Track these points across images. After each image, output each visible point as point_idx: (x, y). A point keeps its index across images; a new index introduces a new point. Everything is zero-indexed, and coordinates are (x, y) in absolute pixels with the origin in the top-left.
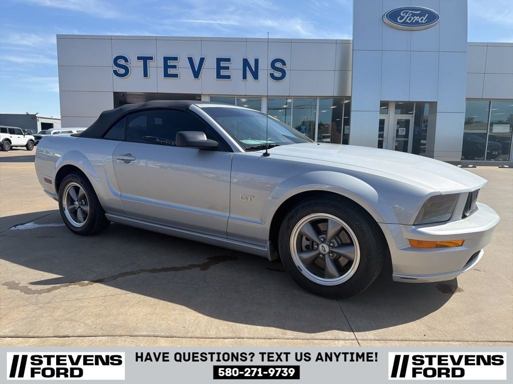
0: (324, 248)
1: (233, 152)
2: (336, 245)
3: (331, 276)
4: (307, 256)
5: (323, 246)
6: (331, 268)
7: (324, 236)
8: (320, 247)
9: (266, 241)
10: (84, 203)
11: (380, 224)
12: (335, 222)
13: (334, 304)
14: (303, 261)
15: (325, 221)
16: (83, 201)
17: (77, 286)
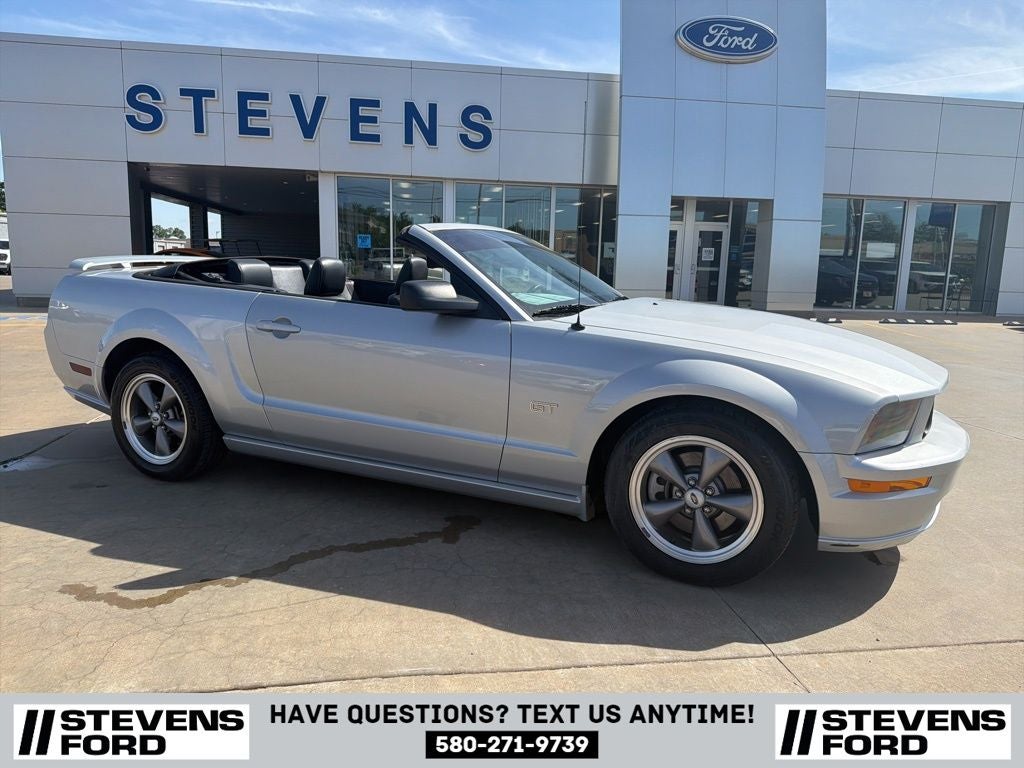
0: (695, 498)
1: (510, 320)
2: (717, 493)
3: (706, 548)
4: (660, 510)
5: (693, 494)
6: (704, 532)
7: (696, 476)
8: (688, 496)
9: (579, 488)
10: (171, 417)
11: (801, 454)
12: (719, 452)
13: (710, 594)
14: (652, 519)
15: (701, 449)
16: (170, 411)
17: (219, 586)
